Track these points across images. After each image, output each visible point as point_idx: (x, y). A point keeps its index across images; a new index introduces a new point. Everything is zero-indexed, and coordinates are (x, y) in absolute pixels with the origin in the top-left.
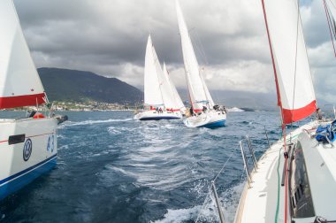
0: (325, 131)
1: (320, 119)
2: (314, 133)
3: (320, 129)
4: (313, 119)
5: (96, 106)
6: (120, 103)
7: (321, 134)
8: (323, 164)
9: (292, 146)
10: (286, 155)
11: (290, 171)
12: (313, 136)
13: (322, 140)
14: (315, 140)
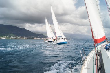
0: (108, 46)
1: (107, 42)
2: (105, 47)
3: (107, 45)
4: (105, 42)
5: (17, 38)
6: (26, 37)
7: (107, 47)
8: (108, 58)
9: (98, 51)
10: (96, 54)
11: (98, 60)
12: (105, 48)
13: (107, 49)
14: (105, 49)
